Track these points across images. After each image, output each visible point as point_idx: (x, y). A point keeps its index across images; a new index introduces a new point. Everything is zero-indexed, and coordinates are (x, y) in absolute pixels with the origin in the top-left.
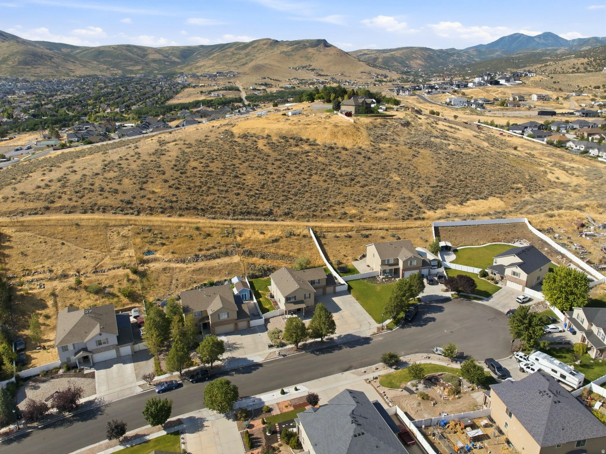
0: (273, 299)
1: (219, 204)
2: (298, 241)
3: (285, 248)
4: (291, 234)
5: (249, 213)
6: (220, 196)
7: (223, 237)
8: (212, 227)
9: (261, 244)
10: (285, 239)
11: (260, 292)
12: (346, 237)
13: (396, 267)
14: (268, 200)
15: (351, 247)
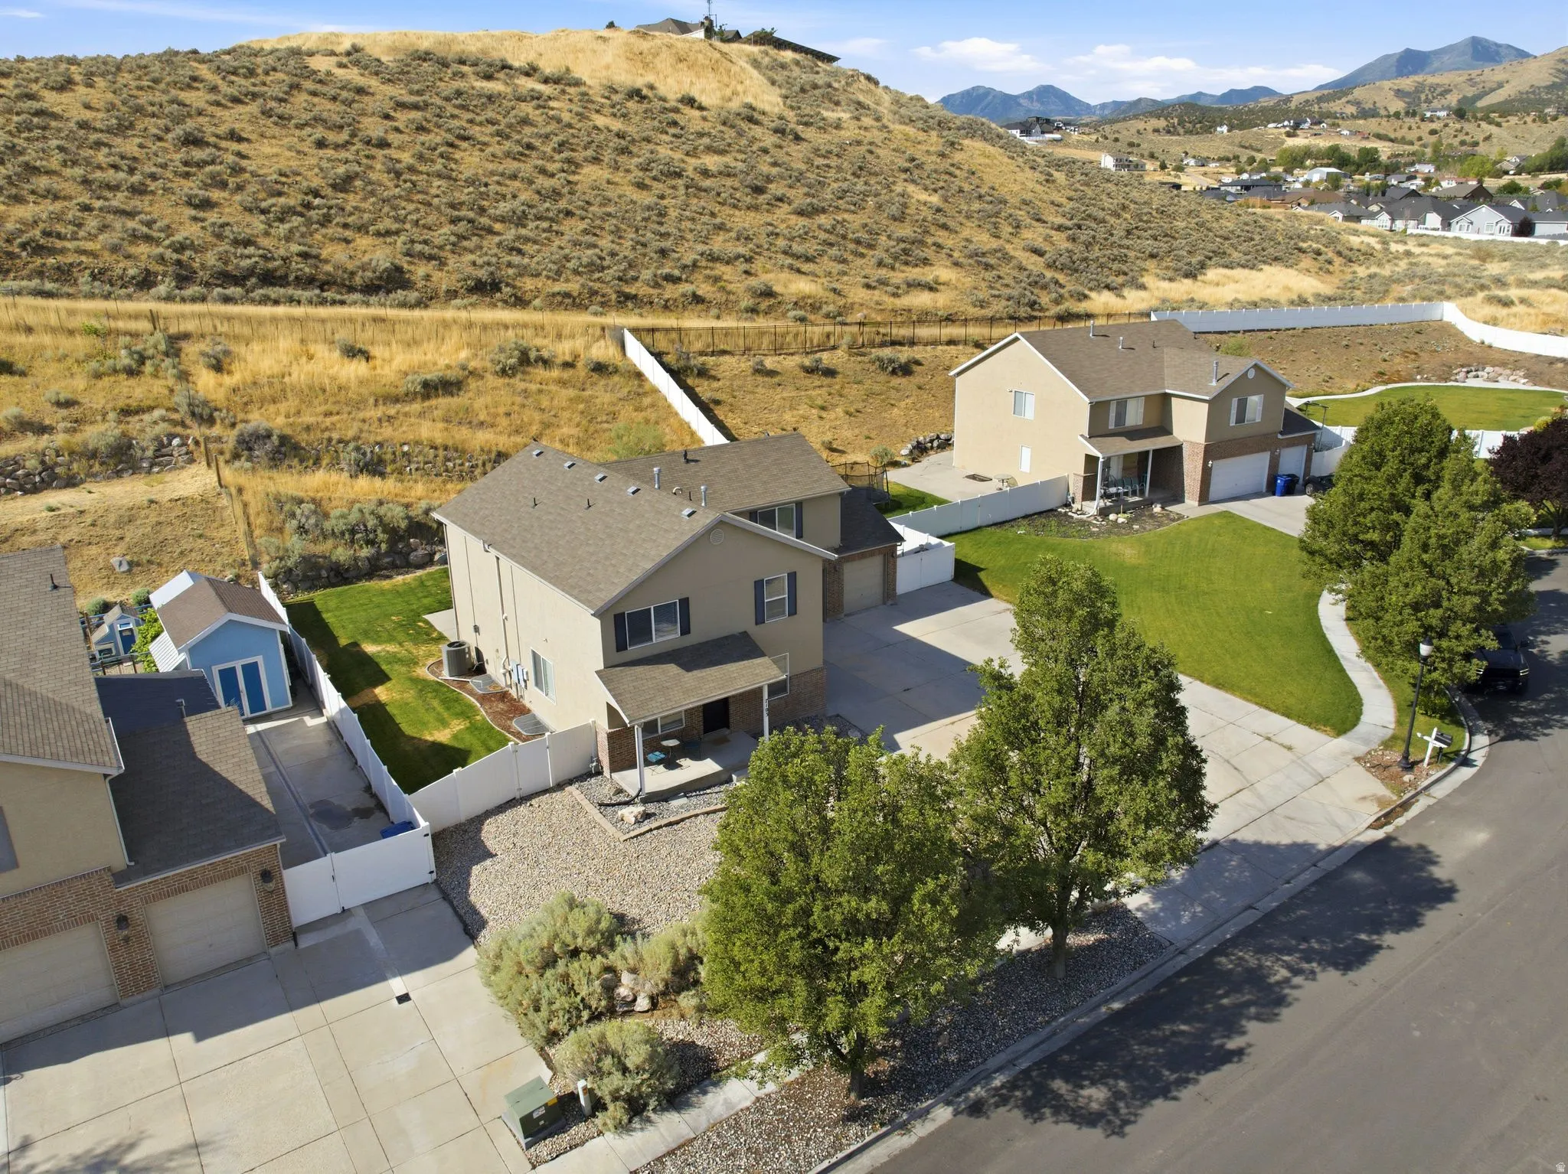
0: (474, 682)
1: (91, 237)
2: (571, 392)
3: (504, 422)
4: (525, 360)
5: (269, 278)
6: (98, 204)
7: (98, 376)
8: (29, 330)
9: (359, 404)
10: (492, 380)
11: (370, 648)
12: (810, 371)
13: (1160, 442)
14: (378, 234)
15: (847, 413)
